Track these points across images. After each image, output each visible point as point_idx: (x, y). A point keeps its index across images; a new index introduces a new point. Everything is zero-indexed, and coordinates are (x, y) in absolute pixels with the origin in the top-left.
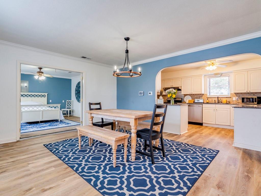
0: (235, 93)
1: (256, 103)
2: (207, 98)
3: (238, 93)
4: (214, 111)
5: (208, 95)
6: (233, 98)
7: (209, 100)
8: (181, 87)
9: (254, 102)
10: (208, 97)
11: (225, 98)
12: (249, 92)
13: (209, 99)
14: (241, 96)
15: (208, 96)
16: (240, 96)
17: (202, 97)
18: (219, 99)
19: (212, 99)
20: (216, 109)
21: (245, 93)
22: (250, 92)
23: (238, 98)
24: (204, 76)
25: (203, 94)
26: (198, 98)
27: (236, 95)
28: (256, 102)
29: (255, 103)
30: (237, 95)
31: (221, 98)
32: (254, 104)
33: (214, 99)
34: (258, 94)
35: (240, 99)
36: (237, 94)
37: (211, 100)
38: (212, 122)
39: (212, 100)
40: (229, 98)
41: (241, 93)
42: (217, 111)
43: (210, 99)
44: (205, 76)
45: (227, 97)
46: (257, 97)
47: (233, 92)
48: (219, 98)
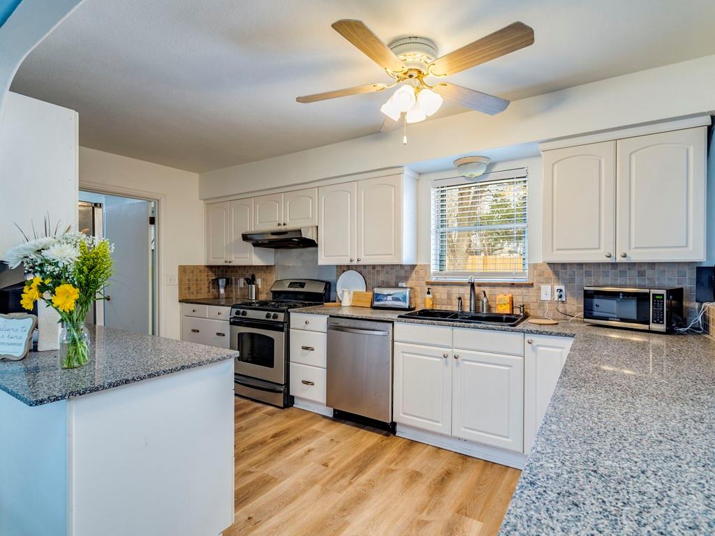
0: (549, 264)
1: (662, 327)
2: (428, 283)
3: (564, 265)
4: (446, 363)
5: (434, 268)
6: (543, 287)
7: (438, 296)
8: (315, 229)
9: (647, 323)
10: (433, 279)
11: (506, 290)
12: (619, 259)
13: (434, 289)
14: (577, 279)
15: (435, 274)
16: (572, 280)
17: (406, 279)
18: (477, 288)
19: (447, 288)
20: (457, 351)
21: (598, 264)
22: (624, 260)
23: (562, 287)
24: (417, 176)
25: (413, 267)
26: (393, 283)
27: (556, 273)
28: (658, 320)
29: (654, 327)
30: (561, 271)
31: (487, 290)
32: (649, 331)
33: (457, 291)
34: (662, 268)
35: (573, 295)
36: (558, 269)
37: (445, 296)
38: (438, 422)
39: (449, 295)
40: (523, 290)
41: (580, 265)
42: (458, 364)
43: (441, 293)
44: (422, 177)
45: (512, 285)
46: (663, 292)
47: (540, 259)
48: (480, 285)
